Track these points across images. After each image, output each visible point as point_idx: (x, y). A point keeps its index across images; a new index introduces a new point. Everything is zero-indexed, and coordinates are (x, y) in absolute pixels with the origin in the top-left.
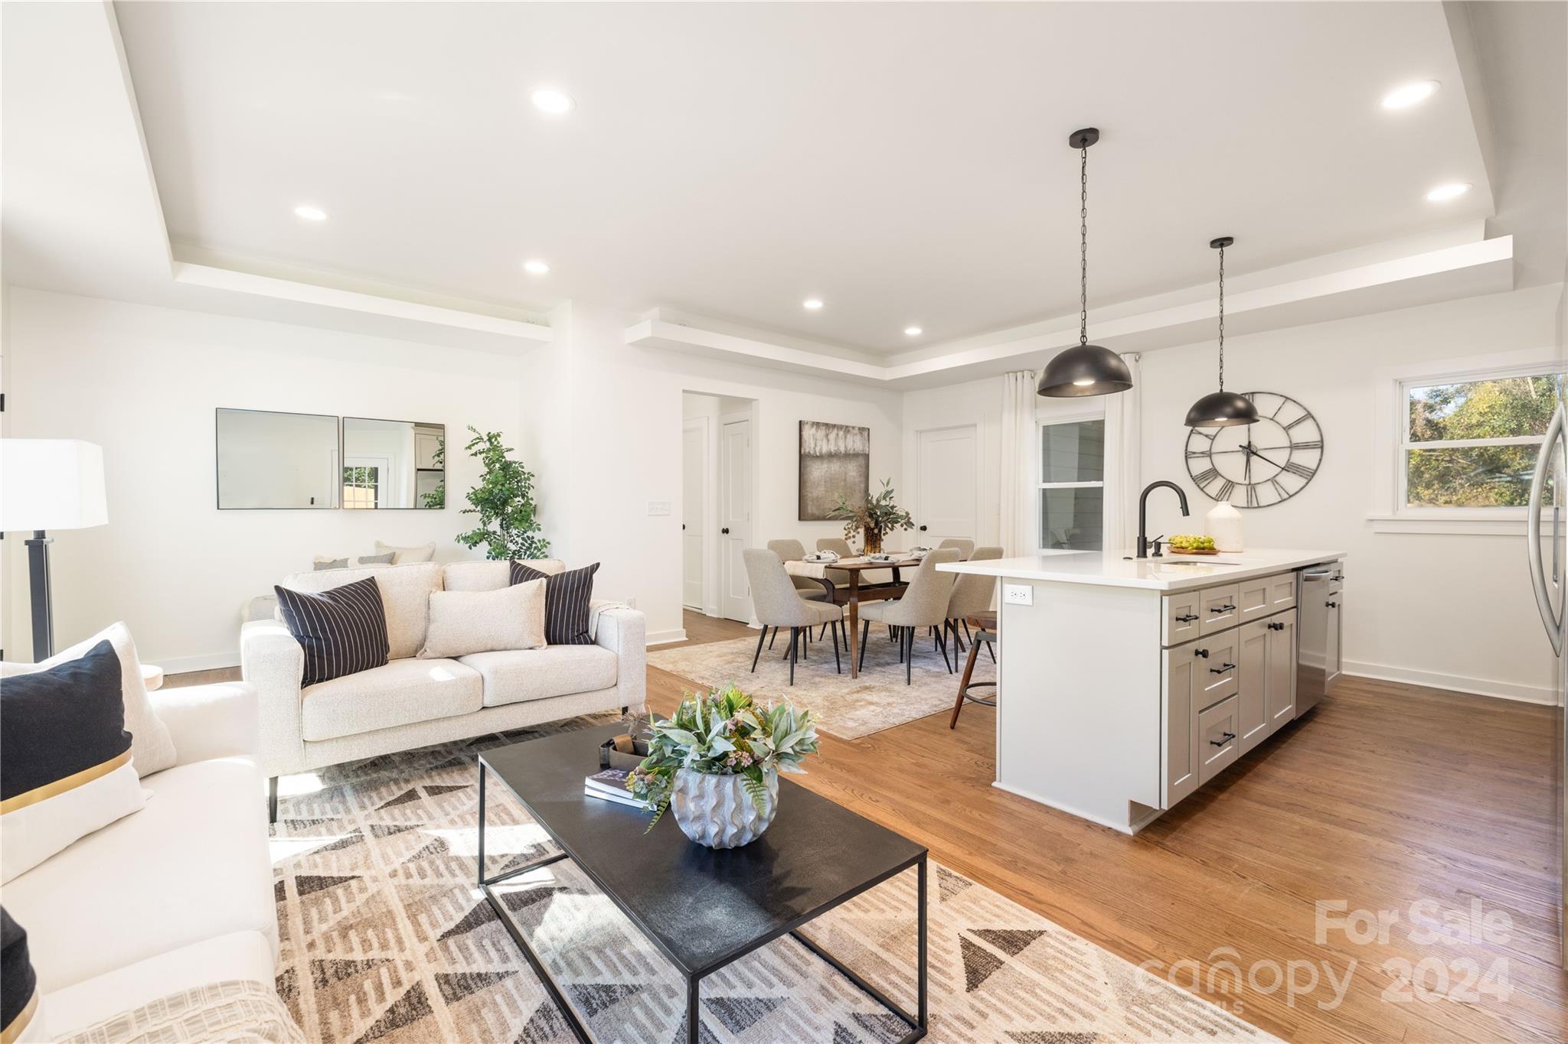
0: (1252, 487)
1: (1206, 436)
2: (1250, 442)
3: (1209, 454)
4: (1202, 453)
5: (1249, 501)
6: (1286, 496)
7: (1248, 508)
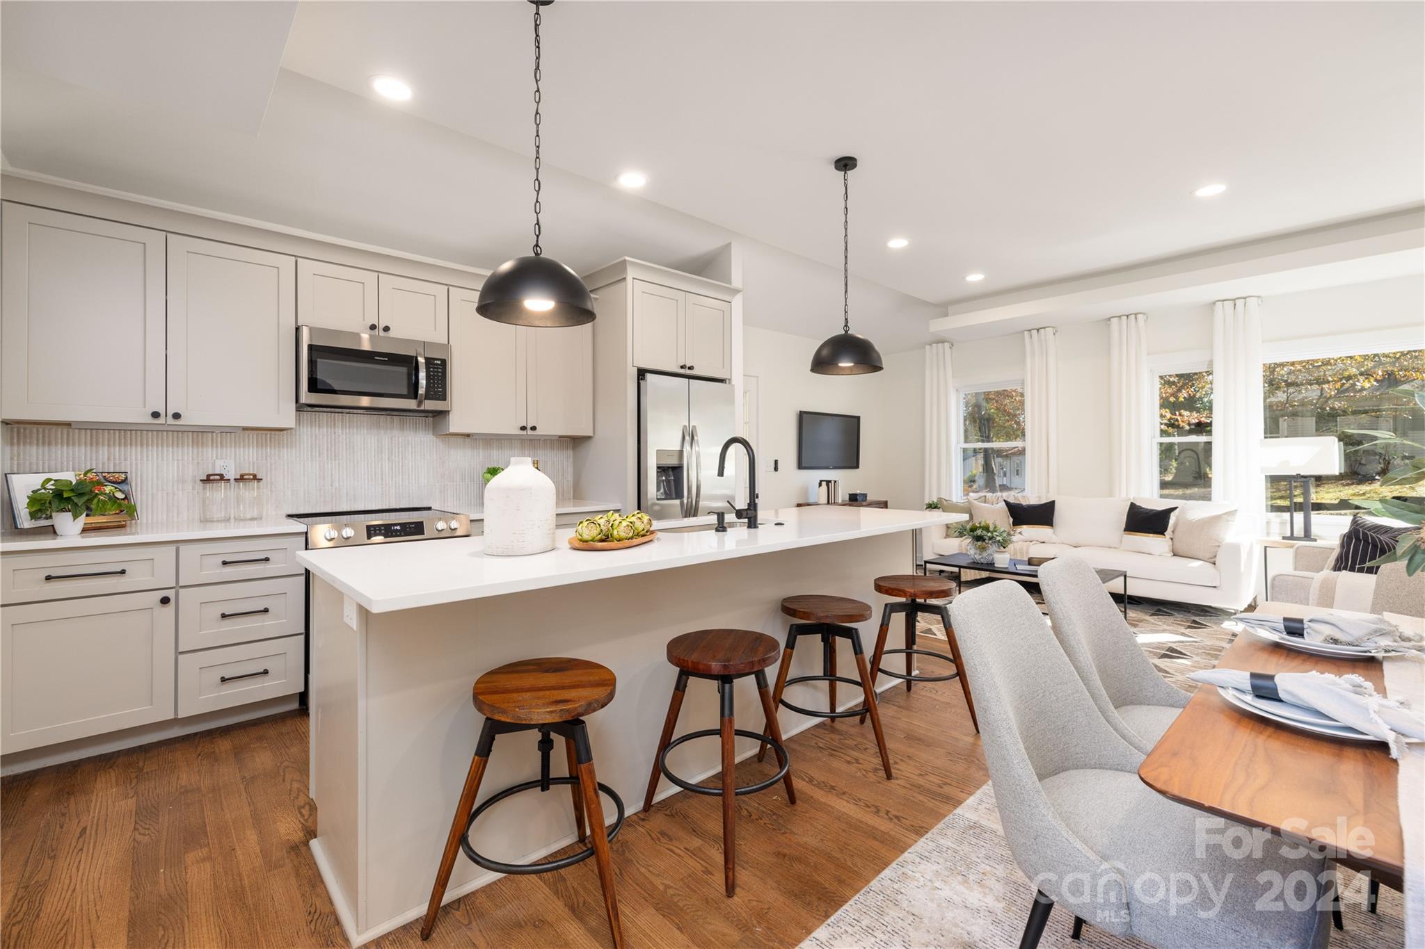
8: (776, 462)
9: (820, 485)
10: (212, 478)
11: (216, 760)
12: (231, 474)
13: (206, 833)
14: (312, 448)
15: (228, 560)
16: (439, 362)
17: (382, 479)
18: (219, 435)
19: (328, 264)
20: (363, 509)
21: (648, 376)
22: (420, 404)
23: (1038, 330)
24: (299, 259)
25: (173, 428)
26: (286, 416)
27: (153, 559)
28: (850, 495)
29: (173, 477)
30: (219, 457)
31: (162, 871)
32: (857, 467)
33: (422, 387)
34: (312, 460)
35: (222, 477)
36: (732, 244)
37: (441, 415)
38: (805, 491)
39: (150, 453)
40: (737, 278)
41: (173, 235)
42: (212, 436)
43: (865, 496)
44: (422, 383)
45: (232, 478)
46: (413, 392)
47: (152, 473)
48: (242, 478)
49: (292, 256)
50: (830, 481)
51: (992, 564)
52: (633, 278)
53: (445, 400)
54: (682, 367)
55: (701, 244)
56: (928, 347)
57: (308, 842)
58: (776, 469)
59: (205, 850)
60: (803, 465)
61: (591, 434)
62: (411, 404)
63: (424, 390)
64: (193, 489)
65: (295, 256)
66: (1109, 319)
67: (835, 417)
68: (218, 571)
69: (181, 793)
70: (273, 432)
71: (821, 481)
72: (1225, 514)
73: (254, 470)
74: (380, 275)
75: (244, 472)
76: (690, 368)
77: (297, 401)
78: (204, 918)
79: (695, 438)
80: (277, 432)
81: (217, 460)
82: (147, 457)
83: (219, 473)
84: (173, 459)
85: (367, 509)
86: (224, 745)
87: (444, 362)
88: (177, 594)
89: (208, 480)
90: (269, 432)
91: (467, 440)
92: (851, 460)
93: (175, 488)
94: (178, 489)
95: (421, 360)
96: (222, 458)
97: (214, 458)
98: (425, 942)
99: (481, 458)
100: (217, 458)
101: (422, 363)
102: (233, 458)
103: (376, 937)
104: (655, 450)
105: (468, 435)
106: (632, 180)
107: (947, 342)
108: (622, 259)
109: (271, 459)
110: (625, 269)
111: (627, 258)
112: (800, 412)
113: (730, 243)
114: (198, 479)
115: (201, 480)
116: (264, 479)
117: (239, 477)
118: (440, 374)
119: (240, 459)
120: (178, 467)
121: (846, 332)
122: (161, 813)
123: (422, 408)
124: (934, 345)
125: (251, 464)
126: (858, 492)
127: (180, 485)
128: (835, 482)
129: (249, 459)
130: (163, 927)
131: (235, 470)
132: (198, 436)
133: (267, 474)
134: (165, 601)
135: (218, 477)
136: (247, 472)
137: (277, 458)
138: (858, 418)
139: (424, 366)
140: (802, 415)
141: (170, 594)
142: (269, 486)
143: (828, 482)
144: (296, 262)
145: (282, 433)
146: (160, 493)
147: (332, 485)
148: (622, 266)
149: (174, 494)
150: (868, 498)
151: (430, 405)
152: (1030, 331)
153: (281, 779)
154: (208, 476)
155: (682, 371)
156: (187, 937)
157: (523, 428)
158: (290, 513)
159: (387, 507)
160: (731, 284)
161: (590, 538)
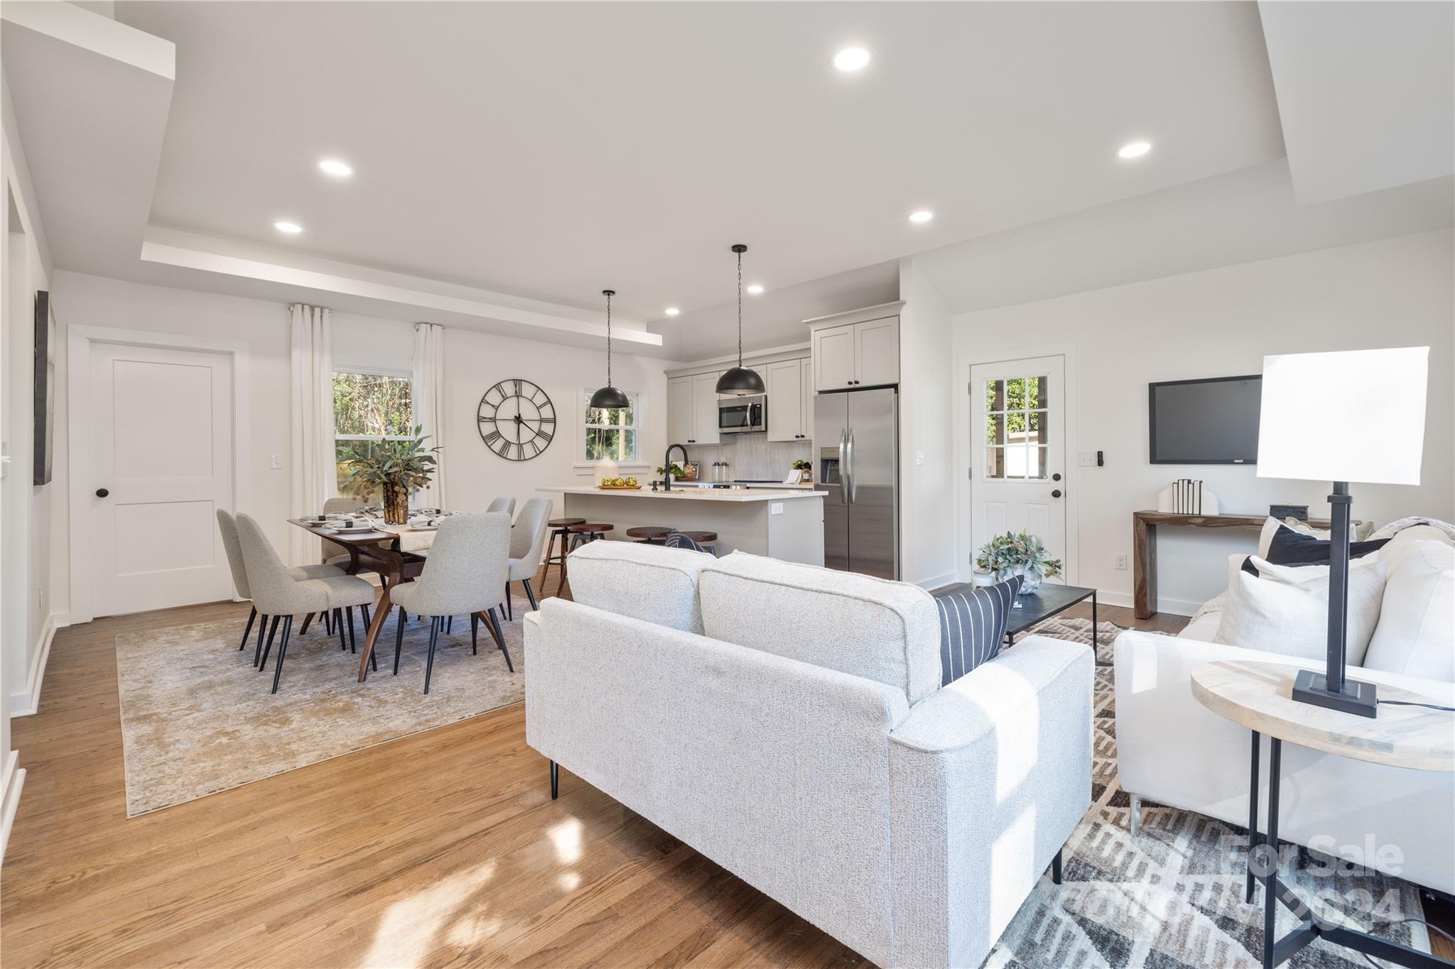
0: (520, 446)
1: (493, 406)
2: (520, 415)
3: (494, 420)
4: (490, 419)
5: (519, 456)
6: (538, 452)
7: (519, 460)
8: (1100, 454)
16: (758, 406)
22: (751, 428)
33: (750, 420)
36: (899, 266)
52: (815, 331)
53: (761, 425)
54: (849, 383)
58: (1100, 463)
60: (1159, 458)
76: (856, 383)
79: (850, 437)
104: (820, 448)
110: (810, 327)
111: (805, 321)
118: (758, 412)
128: (1200, 482)
140: (1153, 387)
151: (755, 428)
155: (850, 387)
157: (797, 437)
160: (898, 300)
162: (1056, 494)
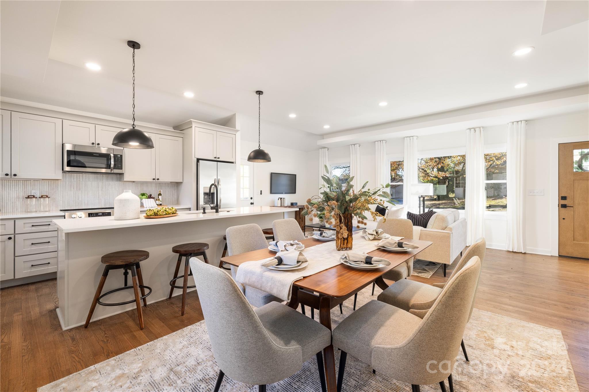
8: (261, 191)
9: (278, 200)
10: (30, 197)
11: (29, 291)
12: (38, 195)
13: (22, 309)
14: (70, 186)
15: (34, 225)
16: (119, 156)
17: (99, 197)
18: (33, 181)
19: (74, 121)
20: (91, 208)
21: (200, 161)
22: (111, 170)
23: (354, 145)
24: (63, 120)
25: (14, 179)
26: (59, 175)
27: (5, 224)
28: (291, 203)
29: (15, 197)
30: (33, 189)
31: (5, 318)
32: (295, 193)
33: (112, 165)
34: (70, 190)
35: (34, 196)
36: (236, 114)
37: (122, 174)
38: (273, 202)
39: (6, 188)
40: (238, 126)
41: (14, 112)
42: (30, 182)
43: (296, 203)
44: (112, 163)
45: (38, 197)
46: (108, 166)
47: (6, 195)
48: (42, 197)
49: (61, 119)
50: (282, 198)
51: (325, 226)
52: (195, 127)
53: (122, 169)
54: (215, 158)
55: (224, 114)
56: (320, 150)
57: (56, 309)
58: (261, 194)
59: (20, 313)
60: (272, 192)
61: (182, 181)
62: (109, 171)
63: (113, 165)
64: (23, 201)
65: (62, 119)
66: (375, 142)
67: (286, 175)
68: (31, 229)
69: (14, 300)
70: (55, 181)
71: (279, 198)
72: (400, 209)
73: (47, 194)
74: (96, 125)
75: (42, 195)
76: (218, 158)
77: (63, 170)
78: (17, 327)
79: (220, 183)
80: (56, 181)
81: (32, 191)
82: (5, 189)
83: (33, 195)
84: (15, 190)
85: (92, 208)
86: (32, 287)
87: (121, 156)
88: (15, 236)
89: (28, 197)
90: (53, 181)
91: (133, 183)
92: (293, 190)
93: (16, 200)
94: (17, 201)
95: (112, 155)
96: (34, 190)
97: (31, 190)
98: (86, 329)
99: (139, 190)
100: (32, 190)
101: (112, 156)
102: (39, 190)
103: (71, 328)
104: (203, 187)
105: (134, 182)
106: (189, 95)
107: (327, 148)
108: (190, 120)
109: (54, 190)
110: (192, 124)
111: (192, 120)
112: (271, 173)
113: (235, 114)
114: (24, 197)
115: (26, 198)
116: (51, 197)
117: (41, 197)
118: (120, 160)
119: (41, 190)
120: (17, 193)
121: (259, 148)
122: (6, 305)
123: (112, 172)
124: (322, 149)
125: (46, 192)
126: (294, 202)
127: (18, 199)
128: (284, 198)
129: (45, 190)
130: (4, 329)
131: (40, 194)
132: (24, 182)
133: (52, 196)
134: (10, 238)
135: (33, 197)
136: (44, 195)
137: (56, 190)
138: (295, 175)
139: (113, 157)
140: (272, 174)
141: (12, 236)
142: (53, 200)
143: (281, 198)
144: (62, 121)
145: (58, 181)
146: (10, 202)
147: (78, 199)
148: (191, 122)
149: (15, 203)
150: (298, 204)
151: (116, 171)
152: (352, 145)
153: (51, 295)
154: (29, 196)
155: (215, 159)
156: (11, 331)
157: (154, 179)
158: (62, 209)
159: (101, 207)
160: (236, 128)
161: (150, 215)
162: (252, 204)
